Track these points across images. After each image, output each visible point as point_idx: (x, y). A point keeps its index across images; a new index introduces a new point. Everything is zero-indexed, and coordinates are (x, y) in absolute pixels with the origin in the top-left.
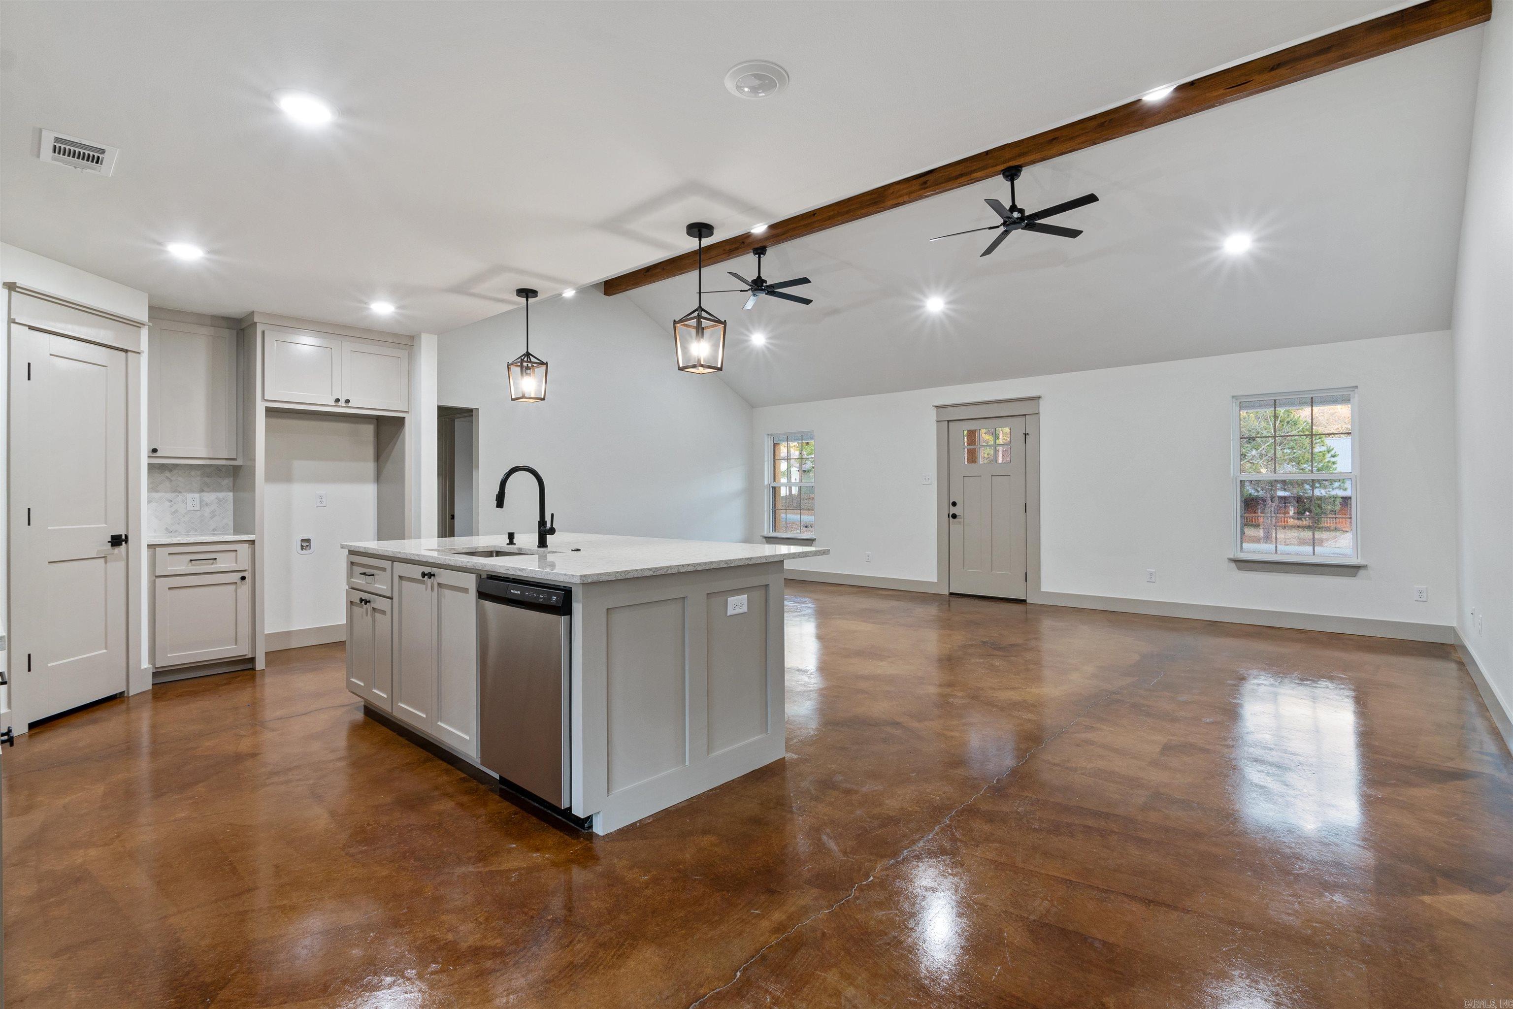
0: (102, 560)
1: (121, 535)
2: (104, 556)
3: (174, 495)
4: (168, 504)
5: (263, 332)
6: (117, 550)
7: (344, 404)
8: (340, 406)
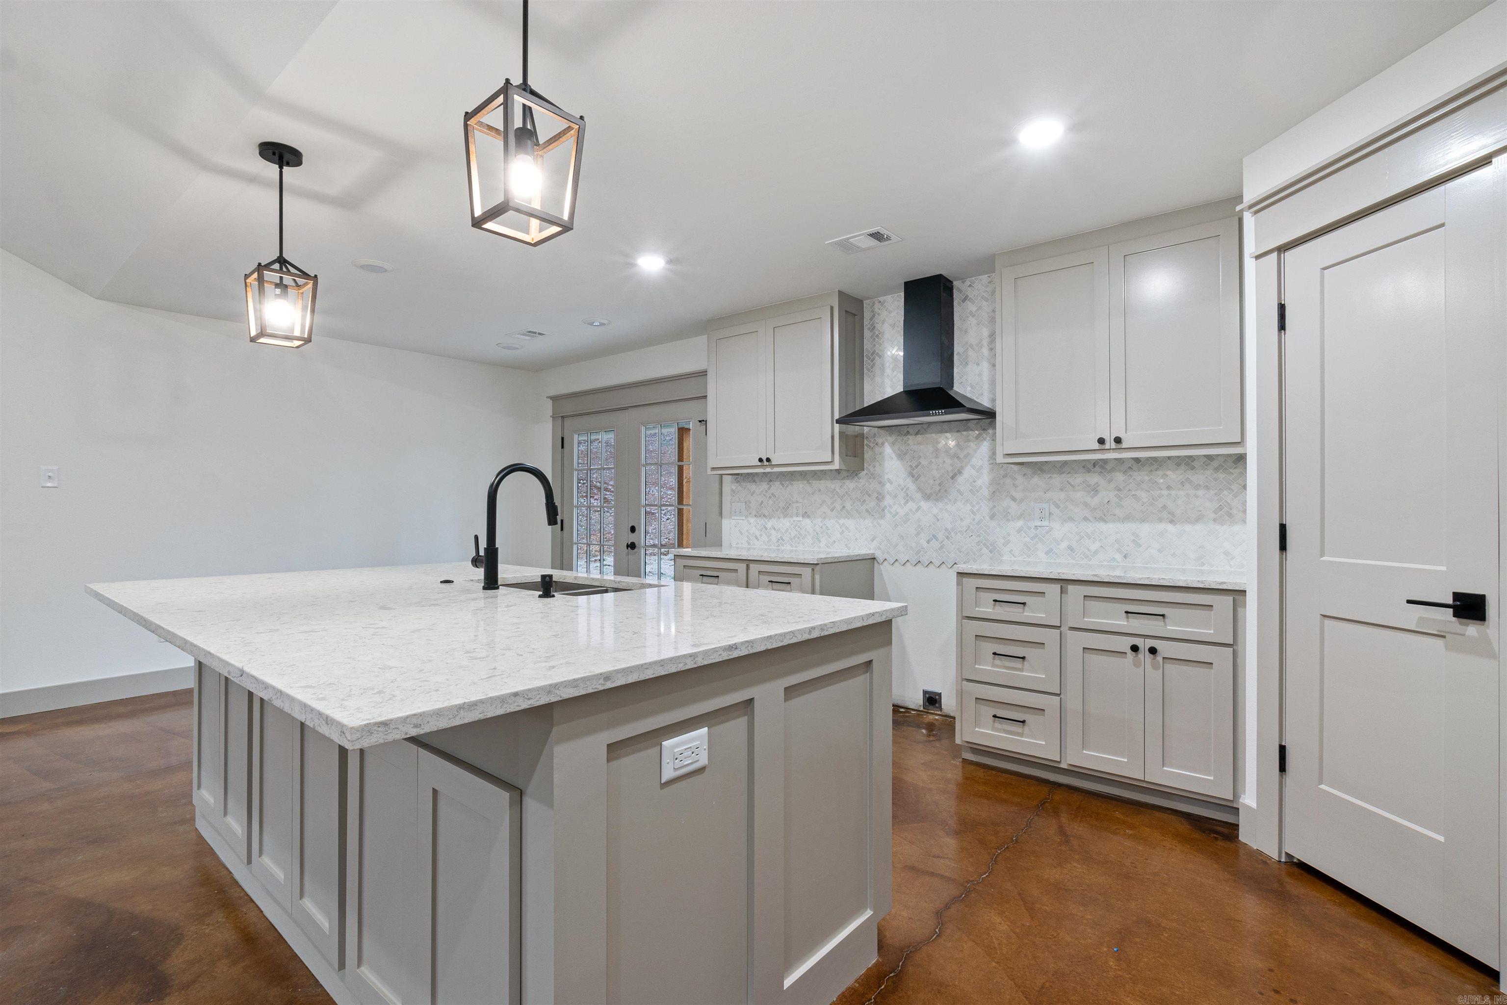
2: (1435, 633)
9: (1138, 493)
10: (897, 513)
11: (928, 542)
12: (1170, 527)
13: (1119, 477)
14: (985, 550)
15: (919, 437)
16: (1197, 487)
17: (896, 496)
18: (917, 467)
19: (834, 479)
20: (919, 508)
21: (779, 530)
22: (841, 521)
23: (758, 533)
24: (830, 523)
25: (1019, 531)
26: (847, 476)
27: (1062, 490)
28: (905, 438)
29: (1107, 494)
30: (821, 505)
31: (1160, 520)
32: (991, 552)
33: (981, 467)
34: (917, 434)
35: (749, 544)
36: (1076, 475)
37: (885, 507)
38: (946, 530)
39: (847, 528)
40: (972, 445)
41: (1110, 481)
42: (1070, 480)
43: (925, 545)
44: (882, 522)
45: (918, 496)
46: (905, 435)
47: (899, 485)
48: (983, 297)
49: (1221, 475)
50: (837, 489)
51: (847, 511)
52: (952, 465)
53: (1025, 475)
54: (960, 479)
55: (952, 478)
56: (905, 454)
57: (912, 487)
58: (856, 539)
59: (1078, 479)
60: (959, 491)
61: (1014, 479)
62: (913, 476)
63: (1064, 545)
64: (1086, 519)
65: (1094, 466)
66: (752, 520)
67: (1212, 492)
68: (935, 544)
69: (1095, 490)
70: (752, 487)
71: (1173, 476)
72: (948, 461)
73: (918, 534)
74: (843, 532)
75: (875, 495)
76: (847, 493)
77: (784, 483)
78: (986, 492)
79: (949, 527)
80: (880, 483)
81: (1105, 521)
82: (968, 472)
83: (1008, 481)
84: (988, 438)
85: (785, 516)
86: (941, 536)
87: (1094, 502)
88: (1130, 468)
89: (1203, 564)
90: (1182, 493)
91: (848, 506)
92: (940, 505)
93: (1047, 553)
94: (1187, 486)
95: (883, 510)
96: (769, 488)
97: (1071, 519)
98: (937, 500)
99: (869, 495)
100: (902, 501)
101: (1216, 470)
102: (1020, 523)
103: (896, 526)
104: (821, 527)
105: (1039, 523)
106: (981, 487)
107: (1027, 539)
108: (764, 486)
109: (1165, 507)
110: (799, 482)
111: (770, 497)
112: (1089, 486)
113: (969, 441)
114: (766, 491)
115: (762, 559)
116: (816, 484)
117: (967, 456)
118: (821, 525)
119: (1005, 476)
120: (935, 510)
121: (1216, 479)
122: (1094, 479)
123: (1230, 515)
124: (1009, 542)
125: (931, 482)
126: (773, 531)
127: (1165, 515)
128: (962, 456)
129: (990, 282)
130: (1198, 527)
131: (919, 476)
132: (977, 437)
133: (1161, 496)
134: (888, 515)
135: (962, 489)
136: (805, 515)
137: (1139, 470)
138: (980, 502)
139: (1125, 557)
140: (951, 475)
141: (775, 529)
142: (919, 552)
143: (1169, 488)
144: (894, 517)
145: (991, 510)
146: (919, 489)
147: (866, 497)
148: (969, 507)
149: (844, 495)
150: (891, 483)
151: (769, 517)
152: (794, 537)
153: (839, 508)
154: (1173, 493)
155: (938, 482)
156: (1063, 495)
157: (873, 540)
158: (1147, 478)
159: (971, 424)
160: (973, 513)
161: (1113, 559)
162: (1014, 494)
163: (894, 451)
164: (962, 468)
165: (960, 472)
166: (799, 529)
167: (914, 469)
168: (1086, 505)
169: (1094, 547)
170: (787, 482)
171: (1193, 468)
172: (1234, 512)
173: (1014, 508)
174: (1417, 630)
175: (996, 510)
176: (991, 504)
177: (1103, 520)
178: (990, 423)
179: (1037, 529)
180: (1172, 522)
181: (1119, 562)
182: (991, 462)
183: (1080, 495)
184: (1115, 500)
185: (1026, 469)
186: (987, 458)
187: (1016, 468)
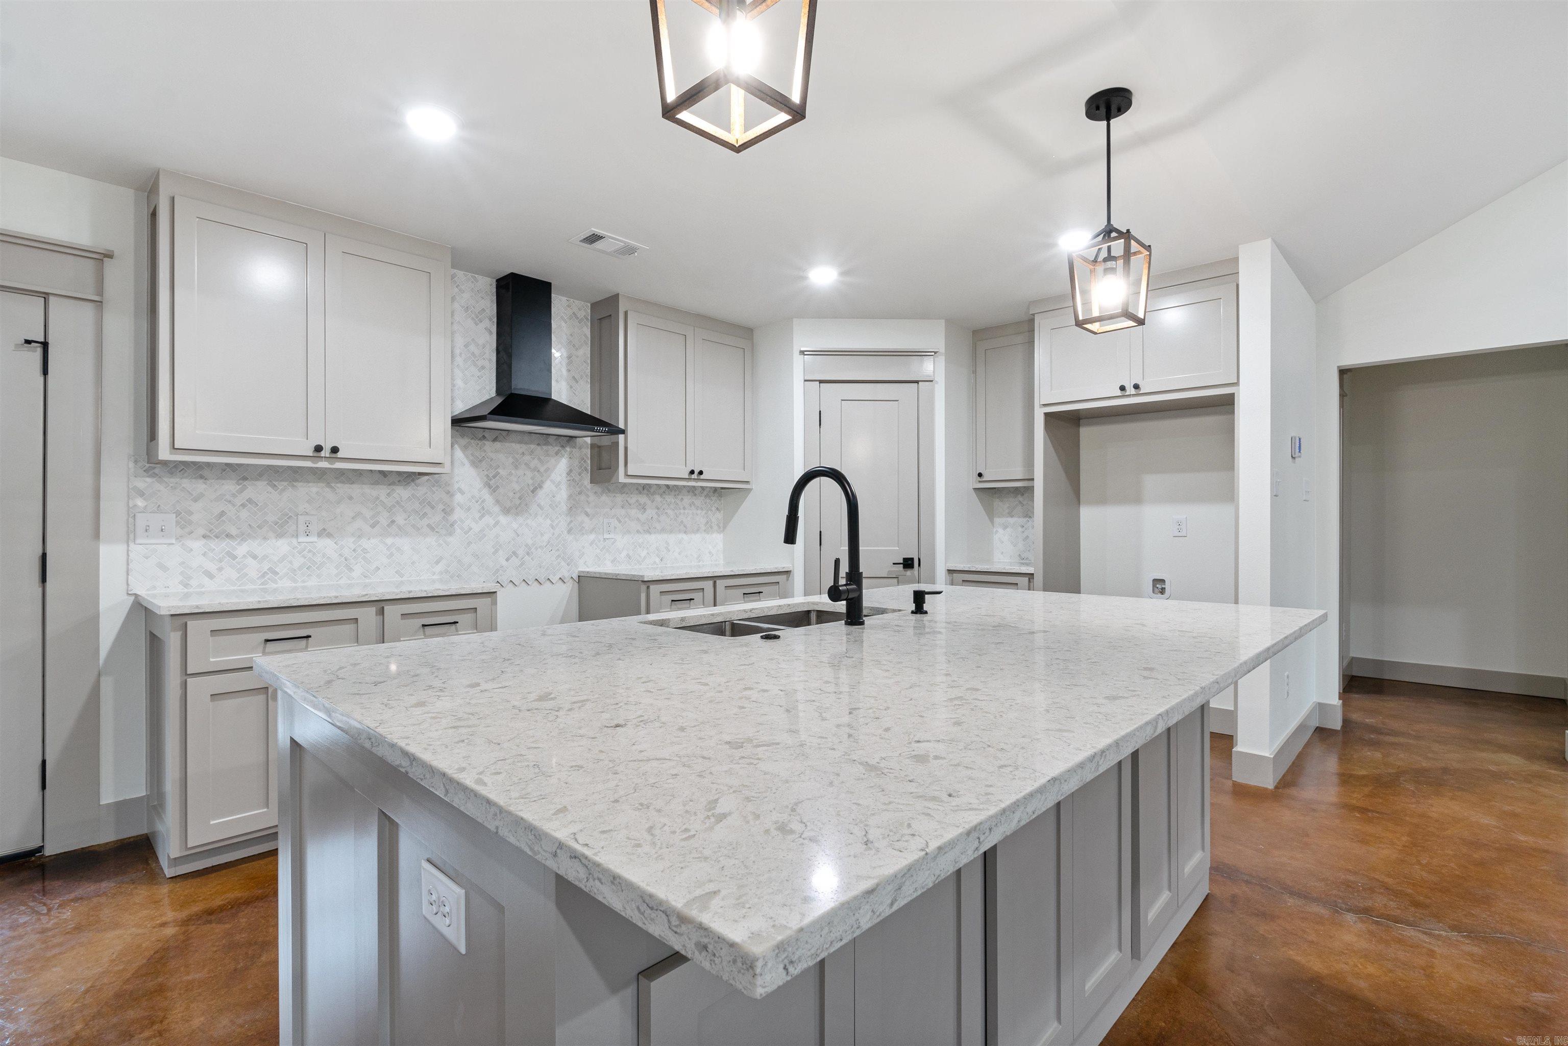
0: (895, 580)
1: (912, 559)
2: (892, 577)
4: (1020, 529)
5: (1039, 323)
6: (909, 572)
7: (1133, 391)
8: (1129, 396)
9: (669, 512)
10: (471, 529)
11: (507, 560)
12: (684, 536)
13: (658, 498)
14: (563, 563)
15: (498, 445)
16: (698, 508)
17: (469, 509)
18: (494, 477)
19: (376, 483)
20: (497, 523)
21: (265, 557)
22: (389, 541)
23: (212, 567)
24: (365, 543)
25: (591, 544)
26: (399, 481)
27: (623, 507)
28: (480, 443)
29: (651, 512)
30: (353, 518)
31: (680, 531)
32: (571, 565)
33: (560, 483)
34: (495, 440)
35: (186, 585)
36: (632, 496)
37: (455, 522)
38: (527, 545)
39: (398, 549)
40: (553, 461)
41: (653, 502)
42: (628, 499)
43: (504, 563)
44: (450, 539)
45: (496, 509)
46: (480, 439)
47: (473, 497)
48: (562, 317)
49: (708, 501)
50: (383, 497)
51: (399, 528)
52: (532, 478)
53: (596, 493)
54: (541, 493)
55: (533, 491)
56: (481, 461)
57: (489, 499)
58: (413, 563)
59: (633, 499)
60: (539, 505)
61: (588, 496)
62: (490, 487)
63: (624, 554)
64: (638, 532)
65: (643, 489)
66: (197, 545)
67: (704, 512)
68: (515, 561)
69: (643, 508)
70: (200, 486)
71: (687, 500)
72: (529, 474)
73: (496, 551)
74: (392, 555)
75: (441, 507)
76: (398, 502)
77: (276, 483)
78: (564, 507)
79: (530, 542)
80: (448, 492)
81: (650, 533)
82: (548, 485)
83: (583, 497)
85: (280, 536)
86: (521, 552)
87: (643, 517)
88: (664, 492)
89: (699, 561)
90: (691, 512)
91: (400, 519)
92: (520, 519)
93: (613, 561)
94: (693, 507)
95: (452, 525)
96: (241, 491)
97: (629, 532)
98: (517, 514)
99: (433, 507)
100: (477, 515)
101: (706, 496)
102: (592, 537)
103: (469, 543)
104: (354, 550)
105: (606, 536)
106: (560, 503)
107: (598, 551)
108: (229, 486)
109: (682, 522)
110: (310, 484)
111: (243, 505)
112: (640, 504)
113: (548, 455)
114: (234, 495)
115: (411, 595)
116: (343, 489)
117: (547, 470)
118: (353, 547)
119: (580, 493)
120: (515, 525)
121: (706, 503)
122: (643, 499)
123: (711, 527)
124: (583, 554)
125: (511, 494)
126: (250, 560)
127: (682, 528)
128: (542, 470)
129: (569, 306)
130: (698, 536)
131: (498, 487)
132: (557, 454)
133: (680, 514)
134: (458, 531)
135: (542, 504)
136: (323, 533)
137: (669, 494)
138: (559, 516)
139: (661, 560)
140: (532, 488)
141: (255, 557)
142: (497, 571)
143: (684, 508)
144: (466, 533)
145: (568, 525)
146: (497, 501)
147: (427, 509)
148: (549, 522)
149: (394, 506)
150: (462, 493)
151: (243, 537)
152: (300, 568)
153: (384, 522)
154: (686, 511)
155: (518, 495)
156: (623, 512)
157: (437, 562)
159: (551, 439)
160: (553, 527)
161: (655, 563)
162: (588, 510)
163: (467, 457)
164: (542, 482)
165: (540, 486)
166: (310, 555)
167: (490, 480)
168: (638, 519)
169: (644, 554)
170: (285, 484)
171: (695, 495)
172: (713, 525)
173: (587, 523)
174: (886, 576)
175: (572, 524)
176: (569, 519)
177: (648, 532)
178: (568, 441)
179: (605, 541)
180: (685, 532)
181: (657, 565)
182: (569, 478)
183: (634, 512)
184: (655, 517)
185: (597, 488)
186: (564, 475)
187: (589, 486)
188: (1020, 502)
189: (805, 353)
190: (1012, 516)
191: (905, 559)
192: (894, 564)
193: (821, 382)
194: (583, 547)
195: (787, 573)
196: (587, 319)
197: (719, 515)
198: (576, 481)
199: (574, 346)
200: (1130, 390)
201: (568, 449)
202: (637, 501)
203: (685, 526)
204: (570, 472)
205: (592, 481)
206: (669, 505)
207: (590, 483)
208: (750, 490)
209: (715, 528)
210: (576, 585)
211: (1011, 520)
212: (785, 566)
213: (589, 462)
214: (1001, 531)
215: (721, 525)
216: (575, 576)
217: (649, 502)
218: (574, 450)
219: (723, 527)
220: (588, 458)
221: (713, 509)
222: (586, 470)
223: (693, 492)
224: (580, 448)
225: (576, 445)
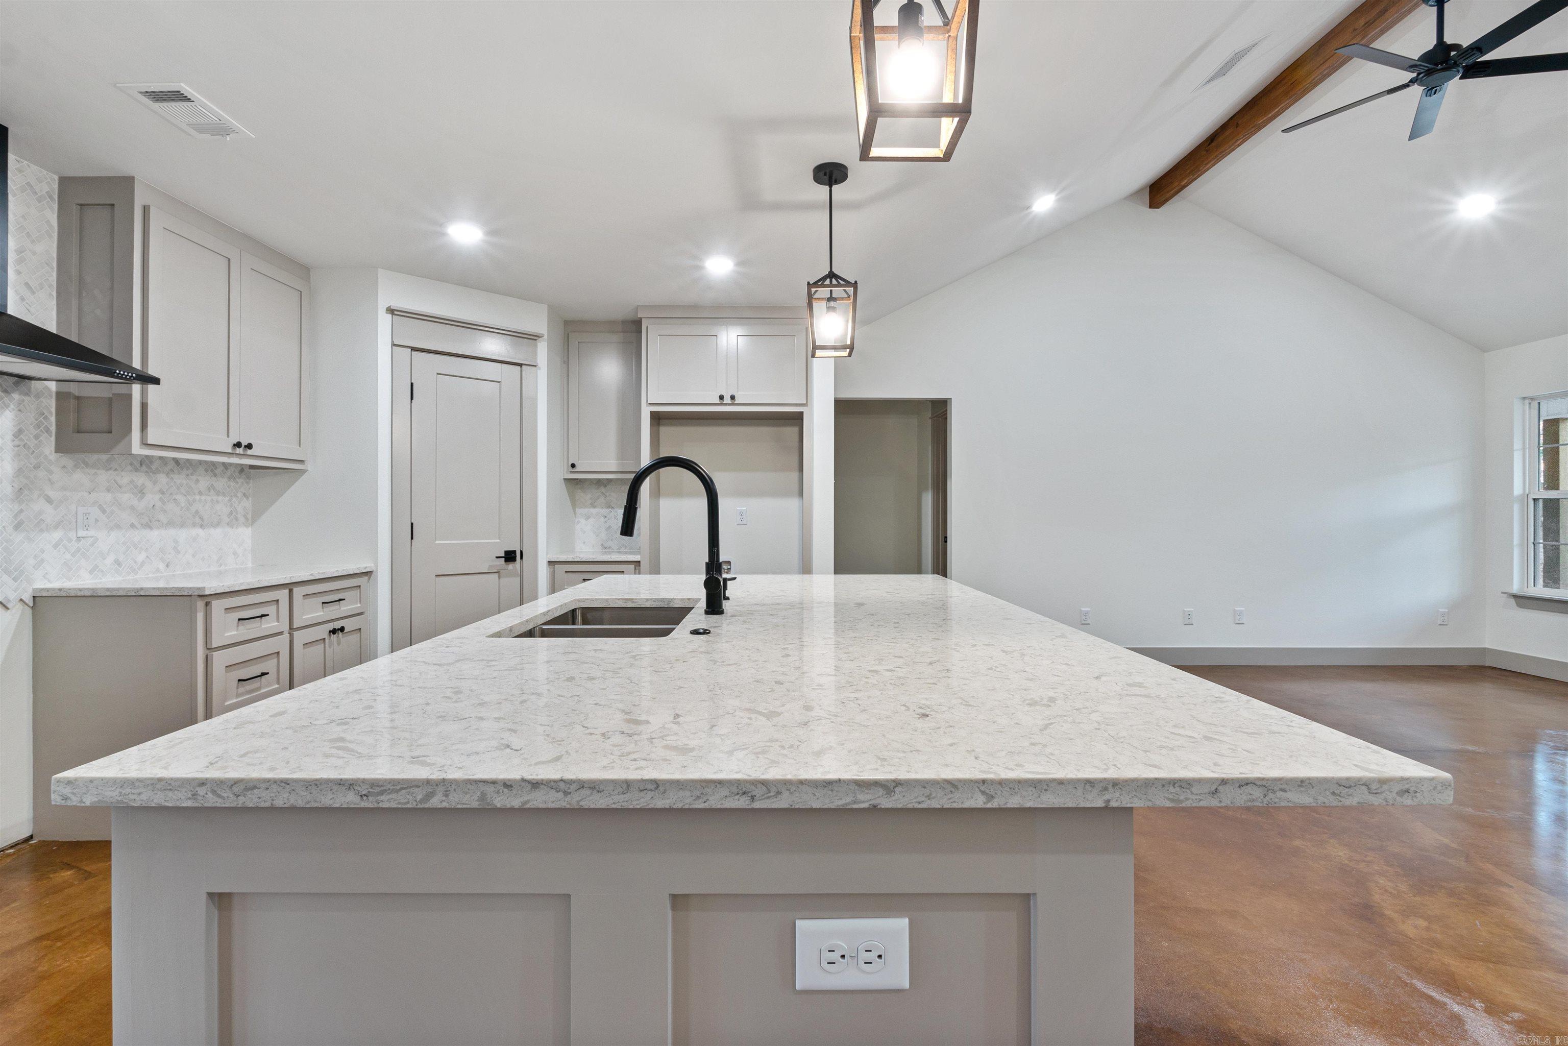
0: (496, 575)
1: (514, 552)
2: (496, 571)
3: (608, 510)
4: (603, 519)
5: (647, 327)
6: (511, 566)
7: (729, 402)
8: (725, 404)
9: (178, 497)
12: (200, 531)
13: (162, 479)
16: (218, 493)
25: (56, 546)
27: (108, 490)
29: (152, 498)
31: (194, 525)
32: (15, 579)
36: (123, 473)
41: (155, 483)
42: (118, 479)
49: (232, 484)
53: (64, 467)
63: (110, 560)
64: (133, 526)
67: (227, 499)
69: (141, 492)
71: (204, 482)
81: (151, 528)
83: (41, 473)
84: (12, 406)
87: (140, 505)
88: (172, 470)
89: (221, 565)
90: (209, 498)
93: (91, 572)
94: (212, 492)
97: (118, 527)
101: (229, 478)
102: (57, 535)
105: (81, 533)
107: (68, 556)
109: (197, 512)
112: (136, 487)
119: (37, 467)
121: (229, 487)
122: (141, 479)
123: (237, 519)
124: (42, 561)
127: (197, 520)
130: (219, 531)
133: (194, 501)
137: (179, 473)
139: (167, 566)
143: (200, 493)
145: (16, 516)
154: (203, 498)
156: (109, 497)
158: (184, 482)
161: (158, 570)
162: (51, 493)
168: (132, 508)
169: (141, 557)
171: (215, 475)
172: (239, 516)
173: (50, 513)
174: (486, 572)
175: (22, 516)
176: (16, 507)
177: (148, 526)
178: (16, 384)
179: (80, 541)
180: (201, 526)
181: (162, 572)
182: (17, 443)
183: (126, 497)
184: (159, 504)
185: (66, 460)
186: (9, 437)
187: (53, 456)
188: (603, 493)
189: (396, 313)
190: (594, 507)
191: (506, 552)
192: (497, 557)
193: (414, 349)
194: (43, 551)
195: (368, 574)
196: (51, 197)
197: (247, 504)
198: (29, 448)
199: (28, 235)
200: (727, 400)
201: (16, 396)
202: (132, 482)
203: (201, 518)
204: (18, 434)
205: (59, 449)
206: (178, 488)
207: (56, 452)
208: (304, 471)
209: (242, 519)
210: (29, 612)
211: (594, 511)
212: (368, 565)
213: (53, 419)
214: (583, 521)
215: (249, 516)
216: (28, 598)
217: (149, 484)
218: (26, 399)
219: (253, 519)
220: (51, 413)
221: (239, 495)
222: (48, 431)
223: (212, 471)
224: (38, 396)
225: (30, 391)
